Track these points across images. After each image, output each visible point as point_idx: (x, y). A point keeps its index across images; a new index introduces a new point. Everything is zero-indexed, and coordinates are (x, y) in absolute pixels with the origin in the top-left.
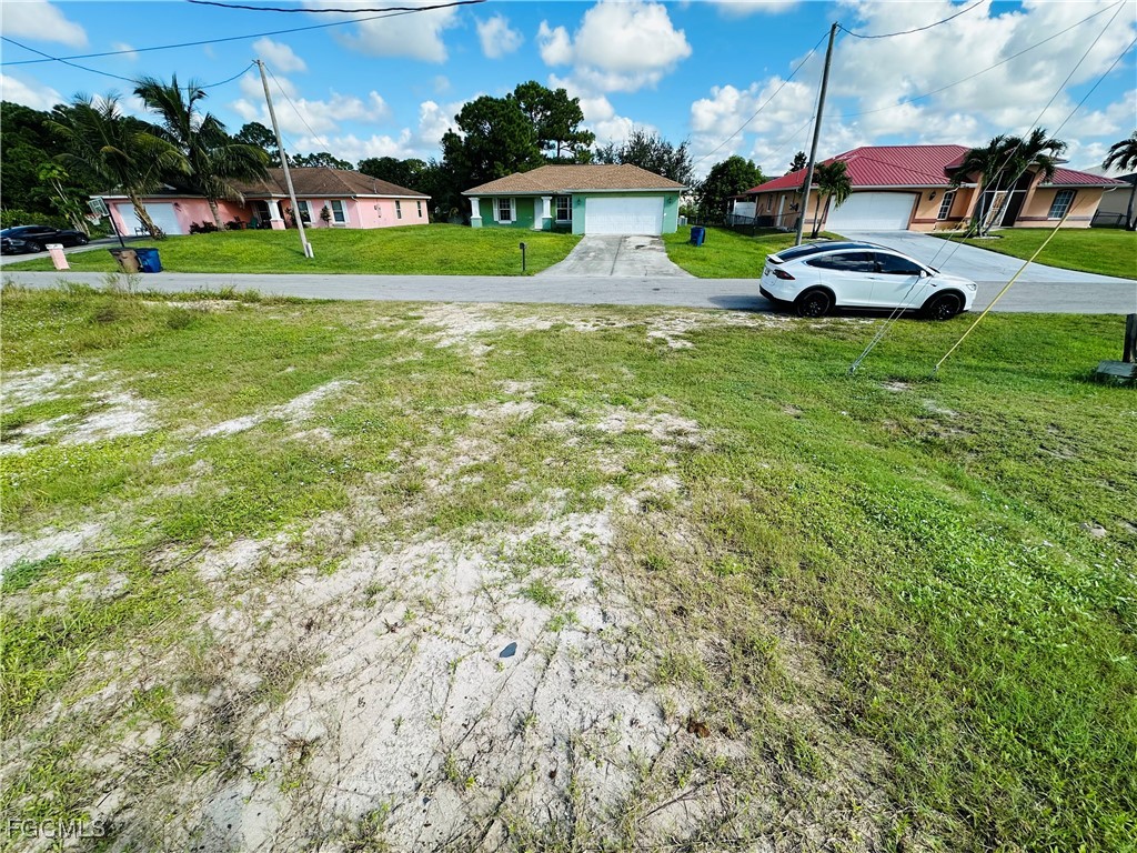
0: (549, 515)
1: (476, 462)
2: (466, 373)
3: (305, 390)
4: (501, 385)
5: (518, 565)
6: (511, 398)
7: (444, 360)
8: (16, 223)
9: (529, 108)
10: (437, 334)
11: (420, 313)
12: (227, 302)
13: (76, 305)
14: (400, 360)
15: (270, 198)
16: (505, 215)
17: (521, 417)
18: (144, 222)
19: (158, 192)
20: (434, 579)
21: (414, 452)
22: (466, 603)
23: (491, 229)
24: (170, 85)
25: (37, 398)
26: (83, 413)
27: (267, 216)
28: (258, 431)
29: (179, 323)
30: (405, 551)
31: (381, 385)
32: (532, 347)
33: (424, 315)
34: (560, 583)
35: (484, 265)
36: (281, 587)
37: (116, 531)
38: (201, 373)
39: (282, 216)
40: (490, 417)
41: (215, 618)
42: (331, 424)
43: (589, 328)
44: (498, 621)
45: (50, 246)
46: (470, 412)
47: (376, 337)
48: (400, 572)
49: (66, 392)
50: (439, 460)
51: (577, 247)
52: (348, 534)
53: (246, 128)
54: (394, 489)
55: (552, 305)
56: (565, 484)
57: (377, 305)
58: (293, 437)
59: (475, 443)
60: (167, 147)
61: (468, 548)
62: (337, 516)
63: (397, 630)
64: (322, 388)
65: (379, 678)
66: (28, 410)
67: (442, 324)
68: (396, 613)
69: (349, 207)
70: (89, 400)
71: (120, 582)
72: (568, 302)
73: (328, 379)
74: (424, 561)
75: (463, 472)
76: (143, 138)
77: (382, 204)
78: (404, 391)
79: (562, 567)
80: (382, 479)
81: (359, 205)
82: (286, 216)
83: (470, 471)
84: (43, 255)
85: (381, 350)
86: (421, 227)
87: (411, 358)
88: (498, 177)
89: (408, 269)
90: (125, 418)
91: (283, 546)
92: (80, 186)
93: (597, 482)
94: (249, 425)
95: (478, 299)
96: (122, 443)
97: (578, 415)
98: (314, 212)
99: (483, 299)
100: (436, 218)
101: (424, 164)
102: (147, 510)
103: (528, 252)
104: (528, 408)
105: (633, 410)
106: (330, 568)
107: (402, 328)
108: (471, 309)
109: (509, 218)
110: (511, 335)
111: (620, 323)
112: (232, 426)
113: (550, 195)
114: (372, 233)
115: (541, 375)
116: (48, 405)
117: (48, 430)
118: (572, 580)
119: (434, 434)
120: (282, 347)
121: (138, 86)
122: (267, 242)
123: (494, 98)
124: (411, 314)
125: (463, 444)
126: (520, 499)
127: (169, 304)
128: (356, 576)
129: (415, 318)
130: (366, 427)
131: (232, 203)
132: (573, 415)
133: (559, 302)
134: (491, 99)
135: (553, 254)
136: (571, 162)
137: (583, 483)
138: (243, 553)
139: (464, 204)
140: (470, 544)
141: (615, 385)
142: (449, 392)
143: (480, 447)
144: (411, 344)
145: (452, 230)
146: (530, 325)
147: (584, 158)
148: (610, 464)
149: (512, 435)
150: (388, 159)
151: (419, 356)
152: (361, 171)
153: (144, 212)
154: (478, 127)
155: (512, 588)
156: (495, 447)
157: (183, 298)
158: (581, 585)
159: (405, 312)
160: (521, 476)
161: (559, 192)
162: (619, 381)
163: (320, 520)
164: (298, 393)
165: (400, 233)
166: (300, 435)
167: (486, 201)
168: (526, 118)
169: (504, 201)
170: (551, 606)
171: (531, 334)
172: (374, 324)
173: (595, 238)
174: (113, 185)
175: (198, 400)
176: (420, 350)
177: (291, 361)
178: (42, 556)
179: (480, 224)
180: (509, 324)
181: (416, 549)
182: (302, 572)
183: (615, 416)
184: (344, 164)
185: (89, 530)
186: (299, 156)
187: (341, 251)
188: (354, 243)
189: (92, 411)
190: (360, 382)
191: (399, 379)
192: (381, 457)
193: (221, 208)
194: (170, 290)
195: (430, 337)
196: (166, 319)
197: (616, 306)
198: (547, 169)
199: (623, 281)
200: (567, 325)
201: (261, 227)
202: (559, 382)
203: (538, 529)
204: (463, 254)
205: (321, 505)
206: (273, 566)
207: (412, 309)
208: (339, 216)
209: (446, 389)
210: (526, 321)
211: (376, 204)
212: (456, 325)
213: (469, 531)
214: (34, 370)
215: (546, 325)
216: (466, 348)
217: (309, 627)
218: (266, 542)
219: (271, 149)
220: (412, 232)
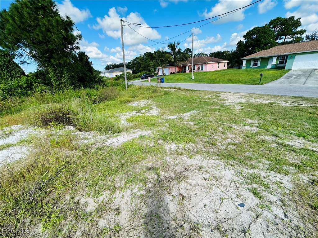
0: (261, 168)
1: (234, 142)
2: (233, 114)
3: (188, 112)
4: (245, 120)
5: (248, 180)
6: (249, 125)
7: (226, 109)
8: (145, 74)
9: (274, 27)
10: (225, 101)
11: (220, 95)
12: (175, 89)
13: (151, 89)
14: (213, 107)
15: (187, 65)
16: (255, 64)
17: (252, 132)
18: (163, 72)
19: (167, 66)
20: (218, 172)
21: (214, 134)
22: (228, 183)
23: (249, 69)
24: (174, 43)
25: (143, 106)
26: (149, 109)
27: (185, 70)
28: (177, 119)
29: (166, 93)
30: (210, 160)
31: (207, 114)
32: (259, 109)
33: (221, 95)
34: (264, 193)
35: (244, 81)
36: (180, 157)
37: (153, 134)
38: (168, 105)
39: (189, 69)
40: (240, 129)
41: (168, 158)
42: (193, 121)
43: (288, 105)
44: (238, 194)
45: (149, 78)
46: (233, 126)
47: (207, 100)
48: (208, 165)
49: (147, 105)
50: (222, 138)
51: (287, 74)
52: (195, 150)
53: (185, 50)
54: (208, 142)
55: (270, 95)
56: (269, 159)
57: (208, 92)
58: (184, 122)
59: (234, 136)
60: (170, 56)
61: (229, 167)
62: (193, 145)
63: (207, 181)
64: (192, 112)
65: (201, 190)
66: (142, 108)
67: (227, 98)
68: (207, 176)
69: (205, 66)
70: (150, 107)
71: (153, 144)
72: (278, 94)
73: (194, 110)
74: (215, 165)
75: (229, 144)
76: (167, 55)
77: (214, 65)
78: (213, 116)
79: (266, 188)
80: (205, 139)
81: (208, 65)
82: (190, 69)
83: (232, 144)
84: (147, 79)
85: (208, 104)
86: (224, 70)
87: (216, 107)
88: (255, 52)
89: (218, 82)
90: (155, 112)
91: (181, 147)
92: (155, 66)
93: (286, 164)
94: (175, 118)
95: (240, 92)
96: (154, 117)
97: (278, 137)
98: (196, 68)
99: (242, 92)
100: (229, 67)
101: (229, 52)
102: (158, 131)
103: (263, 76)
104: (255, 130)
105: (309, 141)
106: (190, 157)
107: (214, 99)
108: (237, 95)
109: (257, 66)
110: (251, 104)
111: (305, 104)
112: (172, 117)
113: (277, 56)
114: (209, 72)
115: (262, 119)
116: (145, 107)
117: (144, 112)
118: (270, 194)
119: (221, 130)
120: (184, 101)
121: (168, 45)
122: (184, 76)
123: (260, 27)
124: (217, 95)
125: (230, 135)
126: (250, 159)
127: (165, 89)
128: (197, 162)
129: (218, 96)
130: (202, 124)
131: (179, 67)
132: (276, 136)
133: (274, 94)
134: (259, 27)
135: (275, 77)
136: (291, 42)
137: (278, 162)
138: (173, 146)
139: (240, 62)
140: (230, 166)
141: (299, 129)
142: (226, 119)
143: (235, 138)
144: (217, 103)
145: (235, 71)
146: (259, 101)
147: (298, 40)
148: (293, 159)
149: (248, 137)
150: (218, 52)
151: (218, 107)
152: (210, 56)
153: (163, 70)
154: (251, 37)
155: (244, 186)
156: (241, 139)
157: (167, 88)
158: (274, 198)
159: (216, 94)
160: (250, 151)
161: (282, 55)
162: (301, 128)
163: (189, 145)
164: (186, 112)
165: (217, 72)
166: (186, 122)
167: (249, 61)
168: (272, 30)
169: (256, 60)
170: (260, 199)
171: (260, 104)
172: (207, 97)
173: (297, 71)
174: (160, 65)
175: (167, 110)
176: (219, 106)
177: (186, 104)
178: (143, 135)
179: (245, 68)
180: (251, 100)
181: (213, 161)
182: (185, 155)
183: (297, 141)
184: (206, 55)
185: (149, 132)
186: (195, 54)
187: (201, 77)
188: (204, 75)
189: (151, 109)
190: (201, 112)
191: (212, 113)
192: (205, 133)
193: (177, 68)
194: (165, 86)
195: (222, 102)
196: (164, 92)
197: (305, 97)
198: (278, 47)
199: (310, 88)
200: (276, 103)
201: (184, 72)
202: (270, 123)
203: (256, 171)
204: (237, 78)
205: (190, 141)
206: (179, 151)
207: (218, 94)
208: (202, 69)
209: (225, 118)
210: (258, 100)
211: (212, 64)
212: (231, 99)
213: (230, 162)
214: (144, 100)
215: (267, 102)
216: (234, 107)
217: (185, 169)
218: (178, 145)
219: (189, 54)
220: (221, 72)
